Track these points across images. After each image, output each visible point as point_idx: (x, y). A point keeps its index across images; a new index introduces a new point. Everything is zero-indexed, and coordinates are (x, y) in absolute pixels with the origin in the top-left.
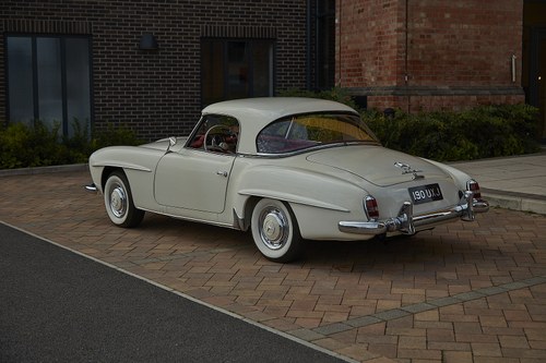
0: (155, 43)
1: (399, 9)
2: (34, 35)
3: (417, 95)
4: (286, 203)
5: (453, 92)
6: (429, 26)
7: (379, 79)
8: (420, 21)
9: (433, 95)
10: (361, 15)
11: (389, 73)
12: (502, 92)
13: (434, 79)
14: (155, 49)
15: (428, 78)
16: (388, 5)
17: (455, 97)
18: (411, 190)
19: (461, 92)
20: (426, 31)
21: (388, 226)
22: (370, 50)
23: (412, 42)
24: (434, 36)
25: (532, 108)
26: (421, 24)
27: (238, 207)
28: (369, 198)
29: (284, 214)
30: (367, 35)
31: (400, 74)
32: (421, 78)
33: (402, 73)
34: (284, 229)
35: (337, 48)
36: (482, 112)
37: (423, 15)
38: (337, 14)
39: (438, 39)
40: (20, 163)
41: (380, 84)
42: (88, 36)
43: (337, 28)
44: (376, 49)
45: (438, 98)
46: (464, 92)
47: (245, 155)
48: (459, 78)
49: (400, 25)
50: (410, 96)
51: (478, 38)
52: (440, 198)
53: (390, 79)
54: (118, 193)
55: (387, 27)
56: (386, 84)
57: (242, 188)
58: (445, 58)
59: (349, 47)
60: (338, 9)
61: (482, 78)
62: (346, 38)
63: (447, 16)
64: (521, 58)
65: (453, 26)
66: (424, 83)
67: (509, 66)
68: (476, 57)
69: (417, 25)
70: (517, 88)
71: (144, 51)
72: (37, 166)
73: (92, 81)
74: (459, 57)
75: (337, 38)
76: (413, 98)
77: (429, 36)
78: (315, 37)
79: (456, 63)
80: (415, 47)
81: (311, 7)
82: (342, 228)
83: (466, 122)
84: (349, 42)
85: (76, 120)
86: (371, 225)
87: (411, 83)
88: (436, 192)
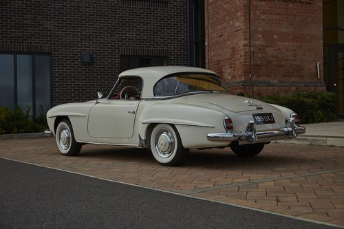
0: (92, 58)
1: (245, 32)
2: (15, 53)
3: (257, 86)
4: (173, 125)
5: (280, 84)
6: (264, 43)
7: (234, 77)
8: (258, 40)
9: (268, 86)
10: (221, 39)
11: (240, 72)
12: (312, 85)
13: (268, 76)
14: (91, 62)
15: (264, 75)
16: (238, 30)
17: (281, 88)
18: (254, 116)
19: (285, 84)
20: (262, 46)
21: (240, 137)
22: (227, 59)
23: (253, 53)
24: (268, 49)
25: (331, 93)
26: (259, 41)
27: (142, 132)
28: (226, 118)
29: (171, 133)
30: (225, 50)
31: (247, 73)
32: (260, 76)
33: (248, 72)
34: (172, 144)
35: (207, 61)
36: (299, 95)
37: (260, 36)
38: (206, 40)
39: (270, 51)
40: (4, 131)
41: (234, 80)
42: (50, 54)
43: (207, 48)
44: (231, 59)
45: (271, 88)
46: (287, 84)
47: (146, 99)
48: (284, 76)
49: (246, 42)
50: (253, 86)
51: (295, 51)
52: (274, 122)
53: (240, 76)
54: (65, 133)
55: (238, 44)
56: (238, 80)
57: (144, 119)
58: (275, 63)
59: (214, 59)
60: (206, 36)
61: (299, 76)
62: (212, 54)
63: (275, 37)
64: (322, 63)
65: (279, 43)
66: (262, 79)
67: (315, 69)
68: (294, 63)
69: (256, 43)
70: (321, 82)
71: (85, 63)
72: (15, 133)
73: (51, 82)
74: (283, 63)
75: (207, 54)
76: (255, 88)
77: (264, 49)
78: (193, 55)
79: (282, 66)
80: (255, 56)
81: (190, 37)
82: (209, 138)
83: (289, 100)
84: (214, 56)
85: (41, 106)
86: (229, 135)
87: (254, 78)
88: (270, 118)
